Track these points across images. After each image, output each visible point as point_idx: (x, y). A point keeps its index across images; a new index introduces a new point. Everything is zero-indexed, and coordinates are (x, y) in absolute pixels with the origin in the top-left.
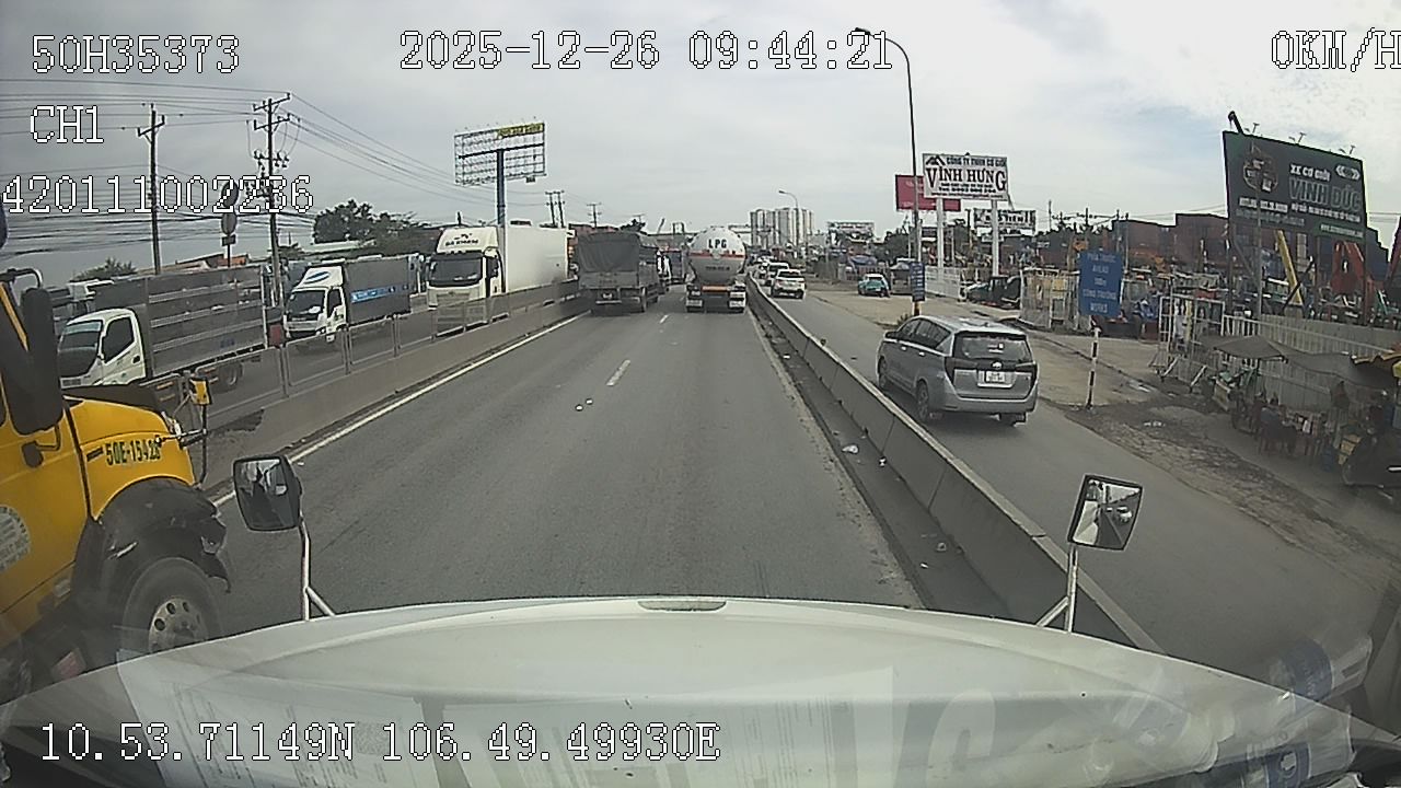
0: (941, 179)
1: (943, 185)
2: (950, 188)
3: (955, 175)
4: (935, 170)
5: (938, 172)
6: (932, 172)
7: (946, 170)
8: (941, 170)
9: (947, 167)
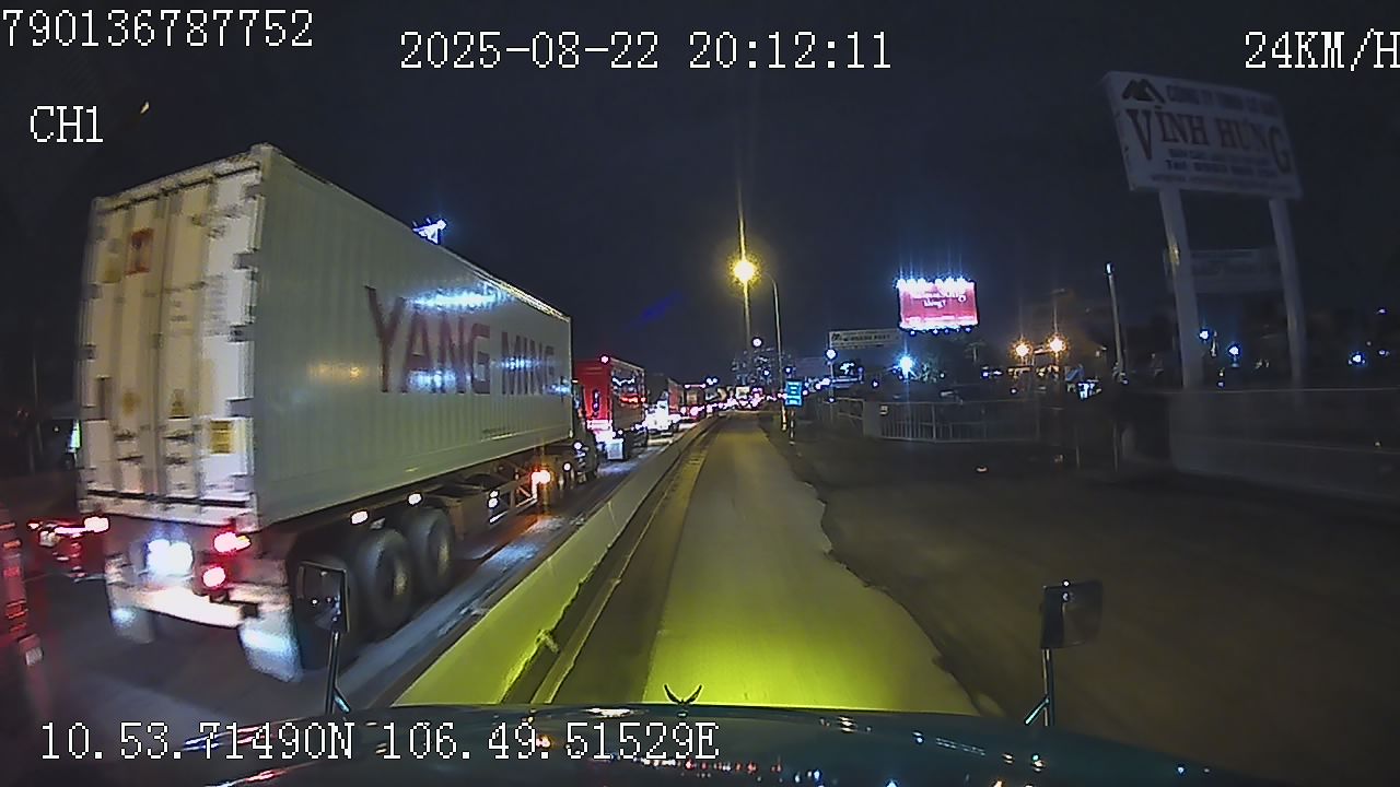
0: (1165, 139)
1: (1173, 153)
2: (1190, 162)
3: (1194, 130)
4: (1147, 113)
5: (1154, 119)
6: (1142, 120)
7: (1169, 115)
8: (1160, 115)
9: (1172, 107)
